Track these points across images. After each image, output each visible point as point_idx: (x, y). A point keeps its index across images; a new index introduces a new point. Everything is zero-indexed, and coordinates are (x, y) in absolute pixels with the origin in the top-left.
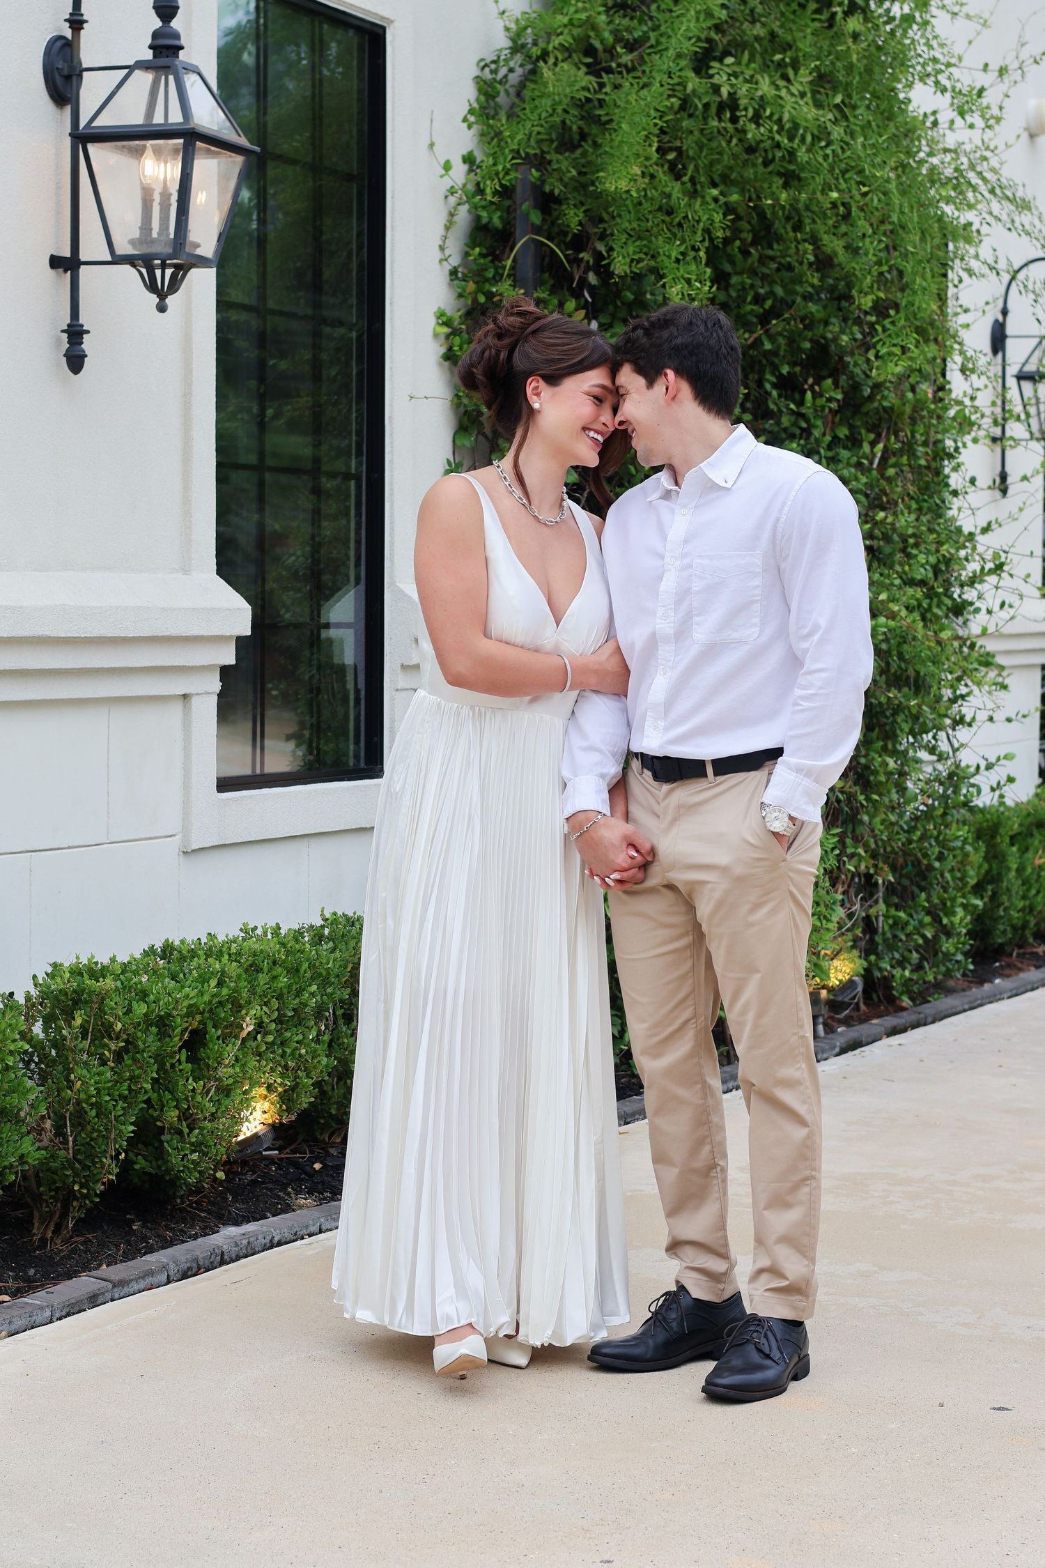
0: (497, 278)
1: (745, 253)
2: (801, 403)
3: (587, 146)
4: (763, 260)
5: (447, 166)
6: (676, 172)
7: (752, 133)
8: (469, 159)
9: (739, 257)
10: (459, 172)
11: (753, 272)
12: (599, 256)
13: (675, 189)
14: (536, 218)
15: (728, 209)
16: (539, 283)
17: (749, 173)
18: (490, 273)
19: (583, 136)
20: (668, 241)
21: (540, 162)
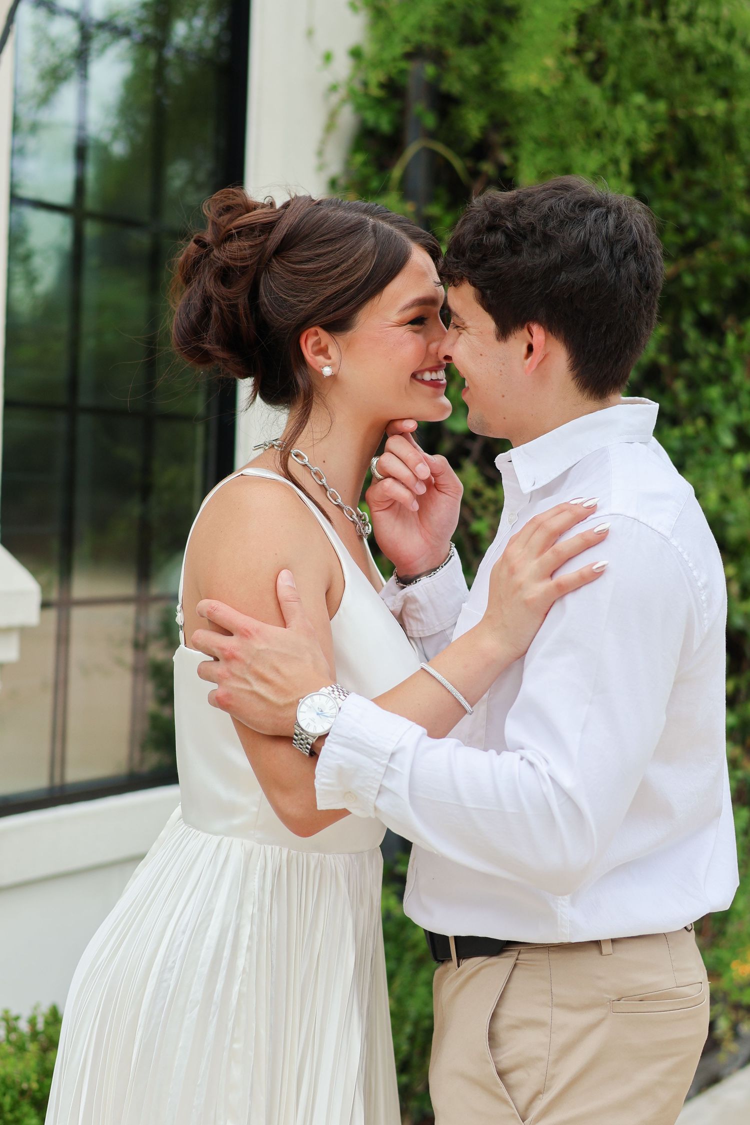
0: (383, 190)
1: (667, 176)
2: (721, 343)
3: (494, 41)
4: (688, 184)
5: (328, 58)
6: (595, 74)
7: (683, 35)
8: (356, 54)
9: (659, 181)
10: (343, 67)
11: (675, 197)
12: (502, 168)
13: (594, 94)
14: (430, 120)
15: (652, 120)
16: (432, 198)
17: (677, 83)
18: (375, 184)
19: (488, 29)
20: (586, 151)
21: (438, 57)
